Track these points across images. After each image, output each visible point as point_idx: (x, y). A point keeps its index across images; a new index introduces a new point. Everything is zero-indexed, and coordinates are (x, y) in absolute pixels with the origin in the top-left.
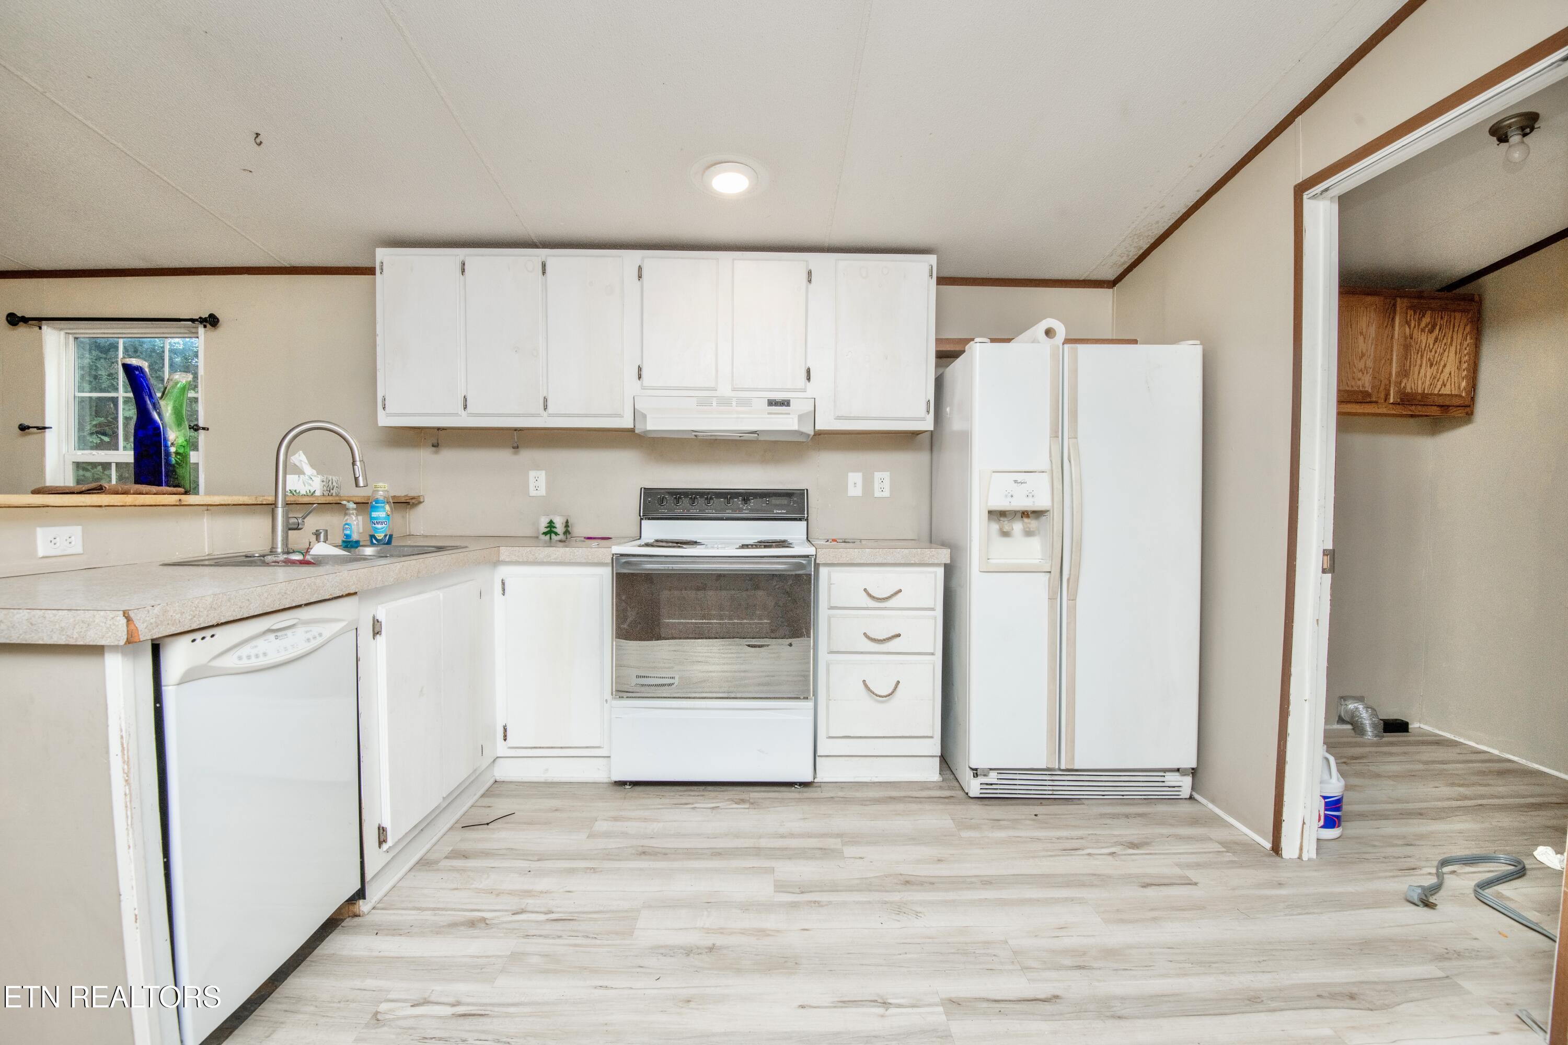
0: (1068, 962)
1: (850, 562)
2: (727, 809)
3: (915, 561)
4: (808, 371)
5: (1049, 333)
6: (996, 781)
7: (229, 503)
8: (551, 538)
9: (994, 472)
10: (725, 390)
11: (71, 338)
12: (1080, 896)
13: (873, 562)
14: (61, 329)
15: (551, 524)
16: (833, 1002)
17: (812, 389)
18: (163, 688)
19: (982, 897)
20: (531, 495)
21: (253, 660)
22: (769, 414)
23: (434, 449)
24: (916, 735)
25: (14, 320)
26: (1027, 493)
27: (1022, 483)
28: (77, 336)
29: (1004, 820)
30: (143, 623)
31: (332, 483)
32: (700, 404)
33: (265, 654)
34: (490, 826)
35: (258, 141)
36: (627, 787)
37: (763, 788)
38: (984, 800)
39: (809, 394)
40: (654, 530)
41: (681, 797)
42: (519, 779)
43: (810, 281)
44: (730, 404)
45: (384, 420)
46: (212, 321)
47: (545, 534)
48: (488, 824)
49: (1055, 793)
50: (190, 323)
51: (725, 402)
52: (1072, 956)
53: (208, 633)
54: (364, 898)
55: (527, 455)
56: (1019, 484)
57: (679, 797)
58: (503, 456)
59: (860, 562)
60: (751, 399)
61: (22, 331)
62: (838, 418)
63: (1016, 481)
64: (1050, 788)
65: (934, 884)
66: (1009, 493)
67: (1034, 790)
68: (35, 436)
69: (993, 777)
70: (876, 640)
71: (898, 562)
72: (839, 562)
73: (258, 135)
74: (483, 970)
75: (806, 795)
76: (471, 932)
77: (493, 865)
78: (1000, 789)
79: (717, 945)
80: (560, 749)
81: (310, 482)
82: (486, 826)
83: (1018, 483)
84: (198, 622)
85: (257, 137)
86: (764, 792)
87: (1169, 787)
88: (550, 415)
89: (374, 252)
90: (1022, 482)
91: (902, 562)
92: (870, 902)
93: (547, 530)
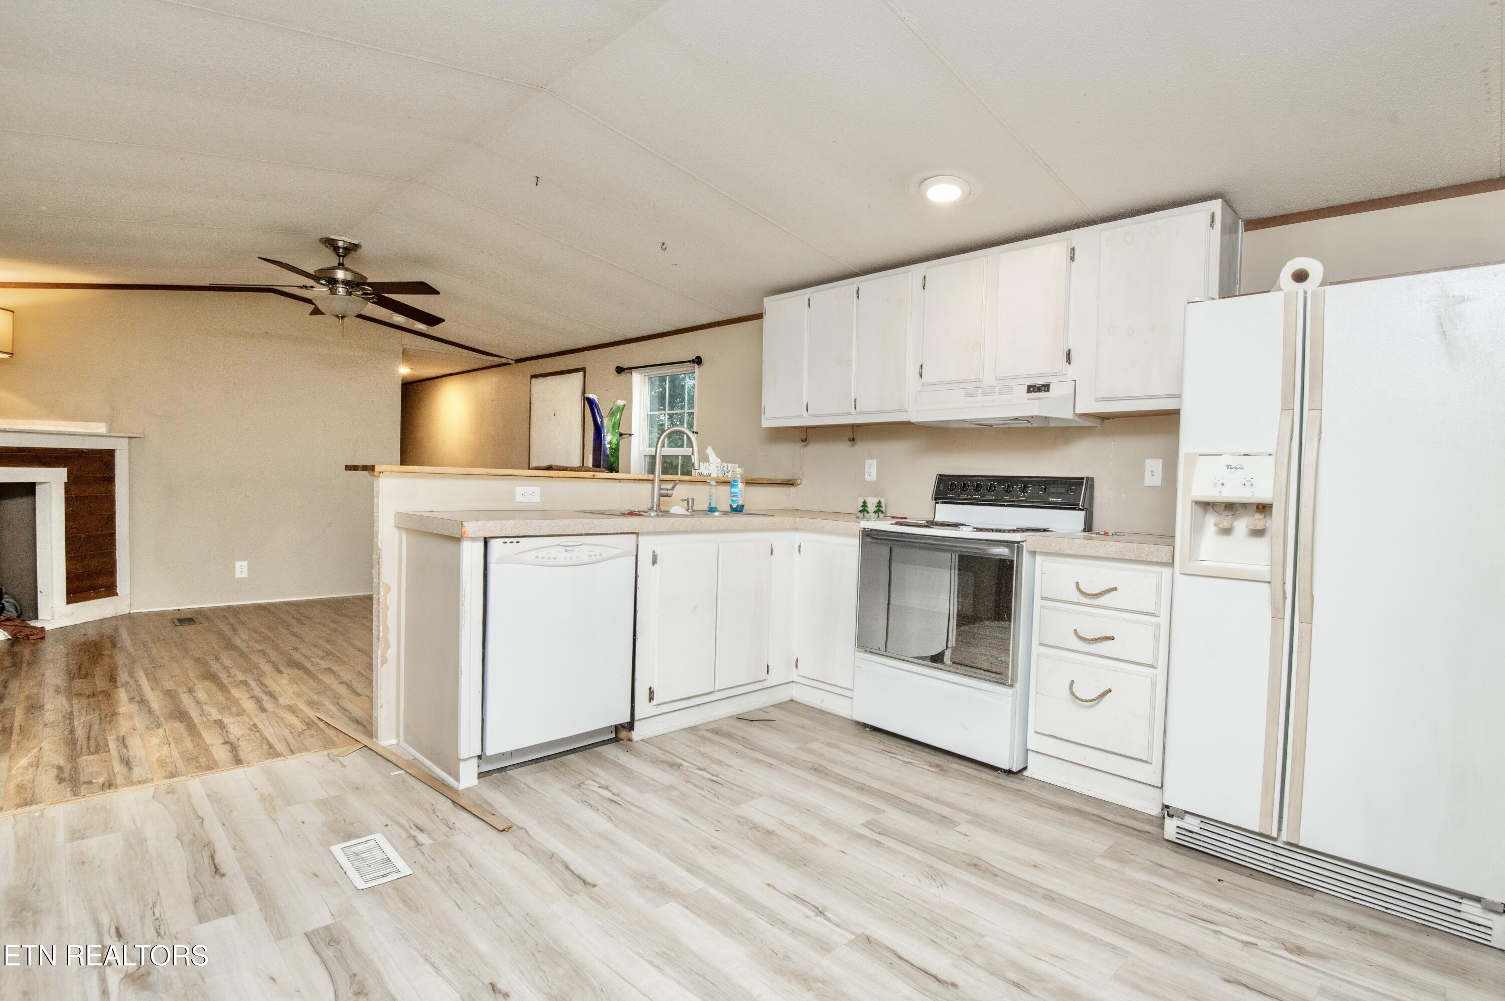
0: (1012, 976)
1: (1059, 552)
2: (919, 767)
3: (1129, 557)
4: (1069, 354)
5: (1300, 276)
6: (1197, 830)
7: (636, 478)
8: (864, 516)
9: (1200, 455)
10: (989, 380)
11: (647, 377)
12: (1127, 949)
13: (1083, 554)
14: (642, 373)
15: (865, 504)
16: (789, 893)
17: (1071, 371)
18: (488, 564)
19: (1023, 903)
20: (866, 480)
21: (546, 560)
22: (1028, 399)
23: (803, 444)
24: (1128, 754)
25: (620, 370)
26: (1244, 481)
27: (1237, 469)
28: (651, 376)
29: (1168, 868)
30: (471, 529)
31: (727, 468)
32: (967, 395)
33: (555, 558)
34: (753, 723)
35: (664, 247)
36: (868, 729)
37: (970, 765)
38: (1182, 847)
39: (1070, 376)
40: (946, 512)
41: (896, 748)
42: (805, 703)
43: (1072, 259)
44: (993, 393)
45: (766, 424)
46: (698, 361)
47: (861, 511)
48: (752, 721)
49: (1277, 870)
50: (688, 363)
51: (989, 391)
52: (1025, 975)
53: (515, 540)
54: (633, 730)
55: (862, 447)
56: (1234, 470)
57: (895, 748)
58: (840, 449)
59: (1068, 552)
60: (1012, 387)
61: (623, 376)
62: (1098, 400)
63: (1229, 467)
64: (1271, 861)
65: (997, 876)
66: (1219, 481)
67: (1249, 857)
68: (626, 439)
69: (1192, 823)
70: (1086, 640)
71: (1110, 556)
72: (1048, 551)
73: (663, 244)
74: (647, 787)
75: (1000, 781)
76: (669, 769)
77: (723, 742)
78: (1203, 841)
79: (776, 832)
80: (828, 685)
81: (709, 467)
82: (750, 722)
83: (1231, 468)
84: (505, 533)
85: (663, 245)
86: (966, 766)
87: (1470, 922)
88: (858, 413)
89: (763, 300)
90: (1238, 467)
91: (1114, 557)
92: (919, 861)
93: (861, 508)
